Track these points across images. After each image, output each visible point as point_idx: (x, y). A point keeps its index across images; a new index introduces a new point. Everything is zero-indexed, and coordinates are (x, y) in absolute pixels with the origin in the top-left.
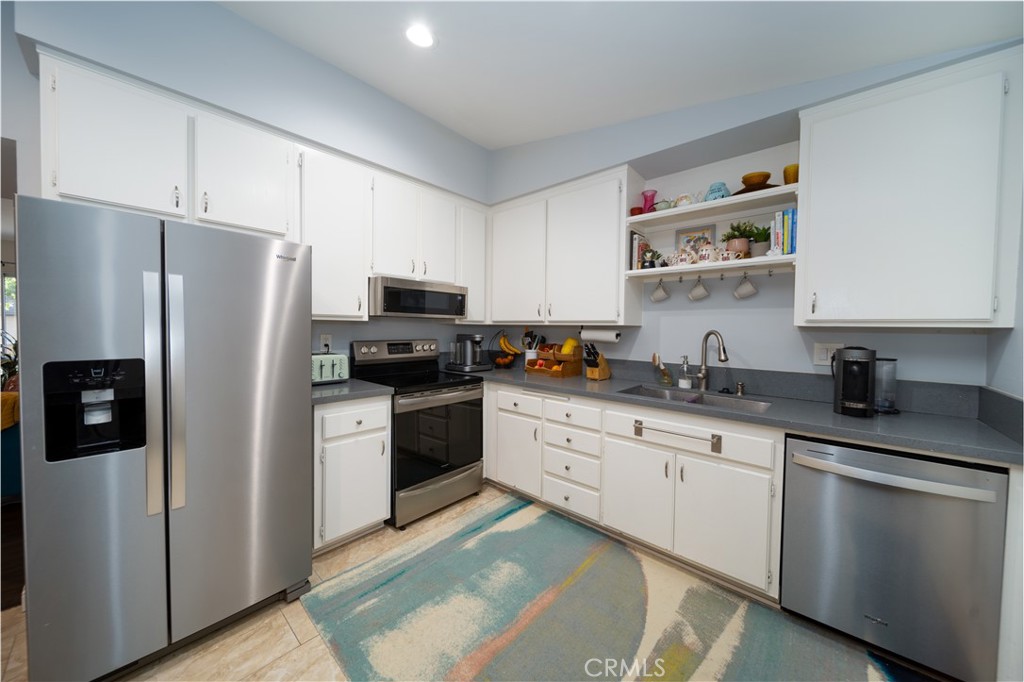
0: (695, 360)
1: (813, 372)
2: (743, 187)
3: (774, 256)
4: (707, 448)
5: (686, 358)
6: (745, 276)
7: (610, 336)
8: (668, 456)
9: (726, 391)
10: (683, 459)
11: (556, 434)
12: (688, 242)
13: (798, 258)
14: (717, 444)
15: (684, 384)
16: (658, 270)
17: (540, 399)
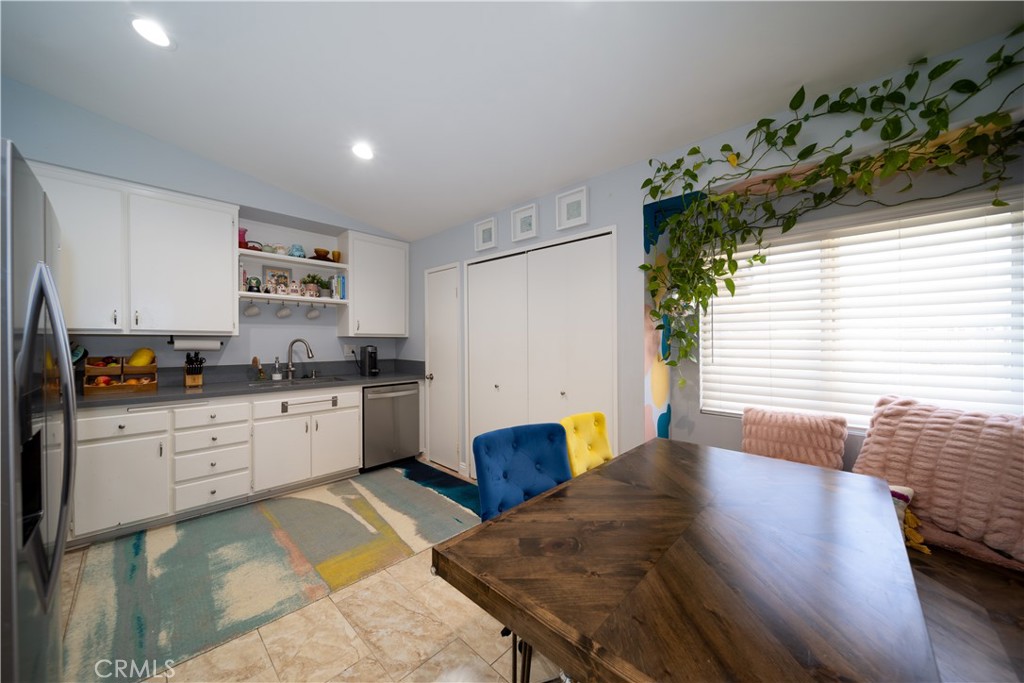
0: (283, 360)
1: (344, 359)
2: (315, 255)
3: (336, 299)
4: (329, 405)
5: (277, 358)
6: (312, 307)
7: (216, 345)
8: (307, 418)
9: (306, 377)
10: (315, 417)
11: (202, 438)
12: (273, 276)
13: (349, 301)
14: (335, 402)
15: (277, 377)
16: (262, 294)
17: (165, 412)
